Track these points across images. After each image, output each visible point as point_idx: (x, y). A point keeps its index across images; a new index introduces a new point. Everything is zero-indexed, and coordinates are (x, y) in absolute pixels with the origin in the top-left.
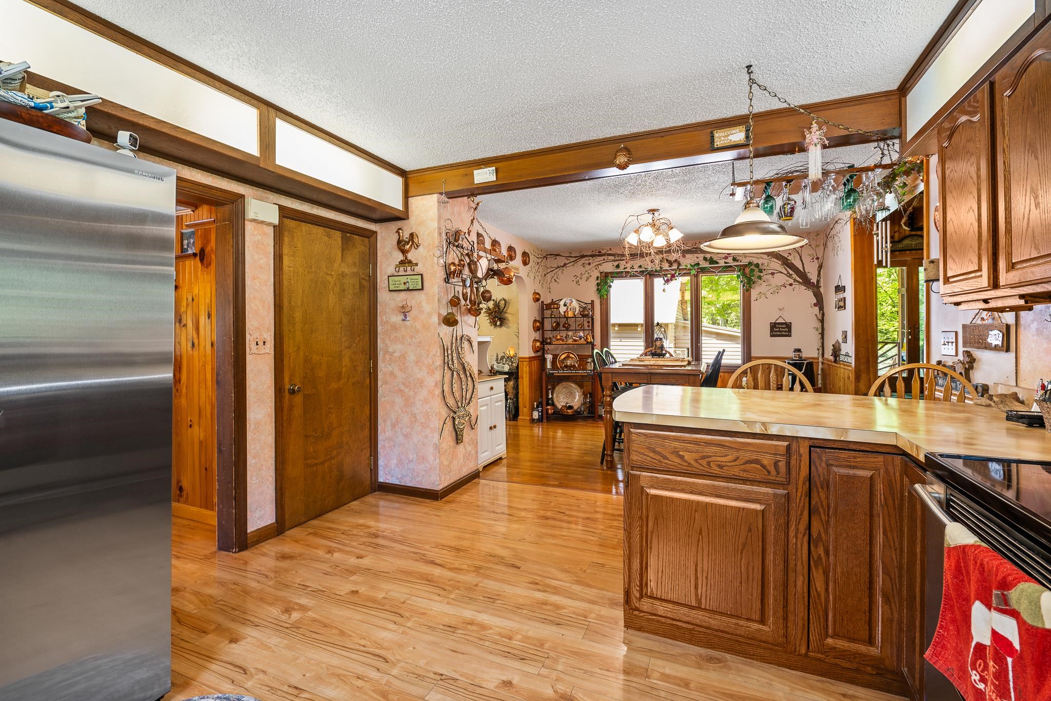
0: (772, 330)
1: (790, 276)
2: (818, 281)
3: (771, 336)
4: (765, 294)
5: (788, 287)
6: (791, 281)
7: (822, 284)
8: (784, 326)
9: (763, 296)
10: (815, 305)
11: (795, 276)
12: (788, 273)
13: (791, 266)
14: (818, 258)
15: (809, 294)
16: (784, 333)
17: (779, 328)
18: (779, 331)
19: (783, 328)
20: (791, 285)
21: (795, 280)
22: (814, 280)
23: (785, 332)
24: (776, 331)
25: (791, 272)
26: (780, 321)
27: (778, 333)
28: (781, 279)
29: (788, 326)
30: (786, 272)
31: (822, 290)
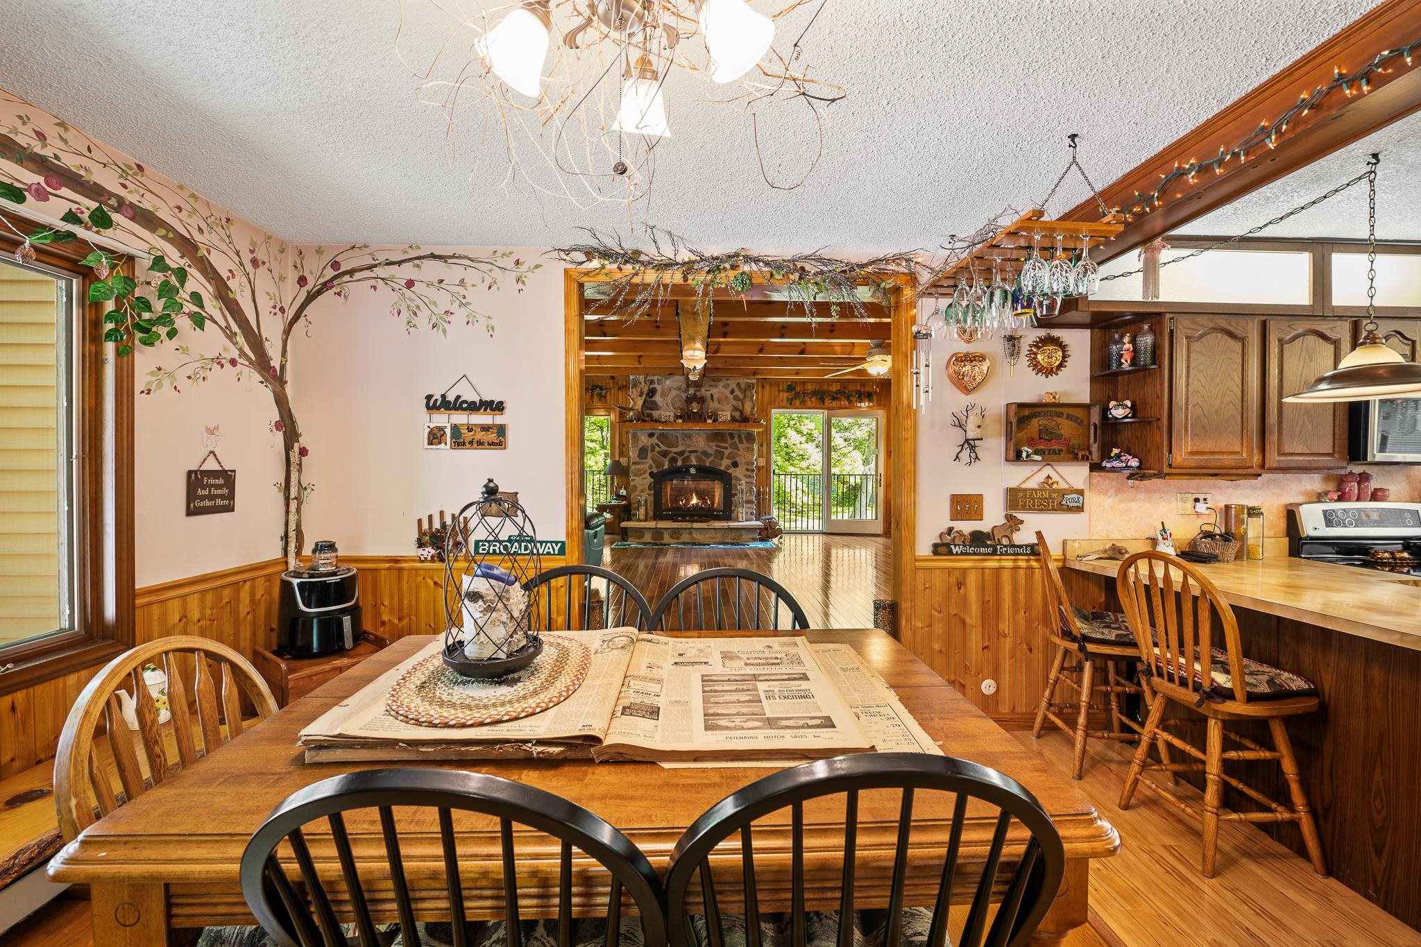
0: (191, 496)
1: (231, 336)
2: (283, 367)
3: (190, 512)
4: (170, 375)
5: (227, 366)
6: (235, 354)
7: (288, 376)
8: (221, 481)
9: (166, 382)
10: (278, 426)
11: (241, 339)
12: (228, 326)
13: (233, 308)
14: (282, 310)
15: (266, 395)
16: (219, 502)
17: (211, 486)
18: (212, 497)
19: (218, 487)
20: (233, 362)
21: (242, 353)
22: (276, 363)
23: (222, 497)
24: (203, 498)
25: (235, 328)
26: (211, 465)
27: (208, 503)
28: (212, 340)
29: (228, 478)
30: (223, 324)
31: (289, 390)
